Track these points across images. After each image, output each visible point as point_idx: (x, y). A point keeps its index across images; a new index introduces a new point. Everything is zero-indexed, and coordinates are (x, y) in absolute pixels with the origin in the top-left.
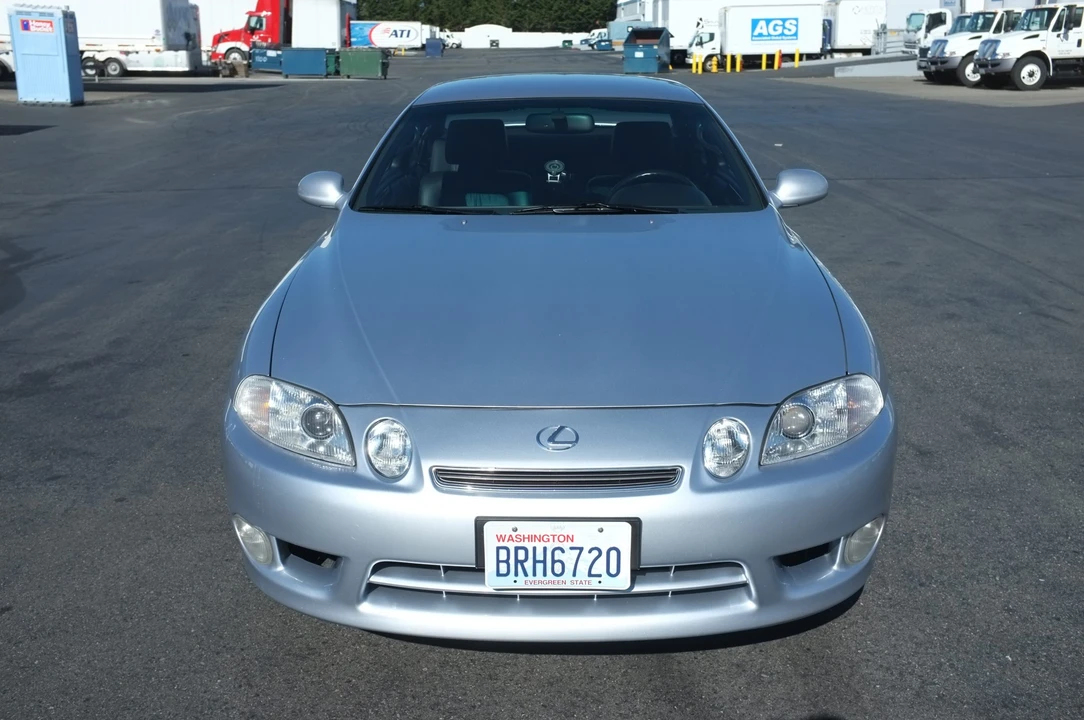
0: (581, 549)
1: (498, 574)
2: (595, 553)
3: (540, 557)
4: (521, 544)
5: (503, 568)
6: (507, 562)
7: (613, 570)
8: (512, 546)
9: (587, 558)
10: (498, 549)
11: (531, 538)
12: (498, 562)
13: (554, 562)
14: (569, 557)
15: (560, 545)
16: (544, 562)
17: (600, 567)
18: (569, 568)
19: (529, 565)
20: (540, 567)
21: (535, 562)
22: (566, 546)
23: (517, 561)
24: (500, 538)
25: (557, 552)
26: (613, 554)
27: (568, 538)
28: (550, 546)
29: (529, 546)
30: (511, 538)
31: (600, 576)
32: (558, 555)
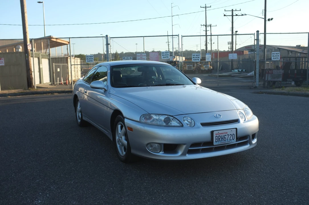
0: (229, 135)
1: (216, 142)
2: (231, 135)
3: (222, 137)
4: (219, 135)
5: (217, 140)
6: (217, 139)
7: (233, 139)
8: (218, 136)
9: (230, 136)
10: (216, 136)
11: (221, 134)
12: (216, 139)
13: (224, 138)
14: (226, 137)
15: (225, 134)
16: (223, 138)
17: (231, 138)
18: (227, 139)
19: (220, 139)
20: (222, 139)
21: (222, 138)
22: (226, 134)
23: (219, 139)
24: (216, 134)
25: (225, 136)
26: (233, 135)
27: (227, 133)
28: (224, 135)
29: (221, 135)
30: (218, 134)
31: (231, 140)
32: (225, 137)
